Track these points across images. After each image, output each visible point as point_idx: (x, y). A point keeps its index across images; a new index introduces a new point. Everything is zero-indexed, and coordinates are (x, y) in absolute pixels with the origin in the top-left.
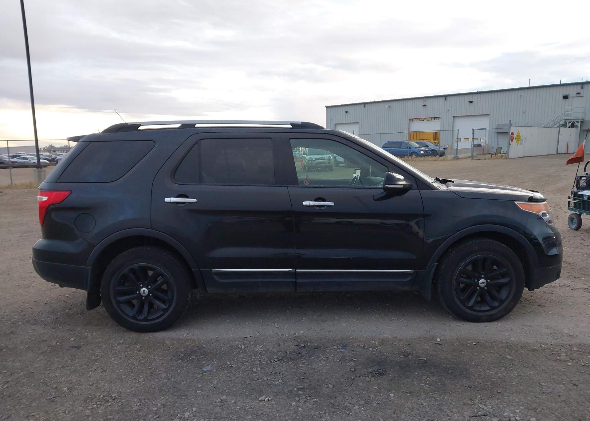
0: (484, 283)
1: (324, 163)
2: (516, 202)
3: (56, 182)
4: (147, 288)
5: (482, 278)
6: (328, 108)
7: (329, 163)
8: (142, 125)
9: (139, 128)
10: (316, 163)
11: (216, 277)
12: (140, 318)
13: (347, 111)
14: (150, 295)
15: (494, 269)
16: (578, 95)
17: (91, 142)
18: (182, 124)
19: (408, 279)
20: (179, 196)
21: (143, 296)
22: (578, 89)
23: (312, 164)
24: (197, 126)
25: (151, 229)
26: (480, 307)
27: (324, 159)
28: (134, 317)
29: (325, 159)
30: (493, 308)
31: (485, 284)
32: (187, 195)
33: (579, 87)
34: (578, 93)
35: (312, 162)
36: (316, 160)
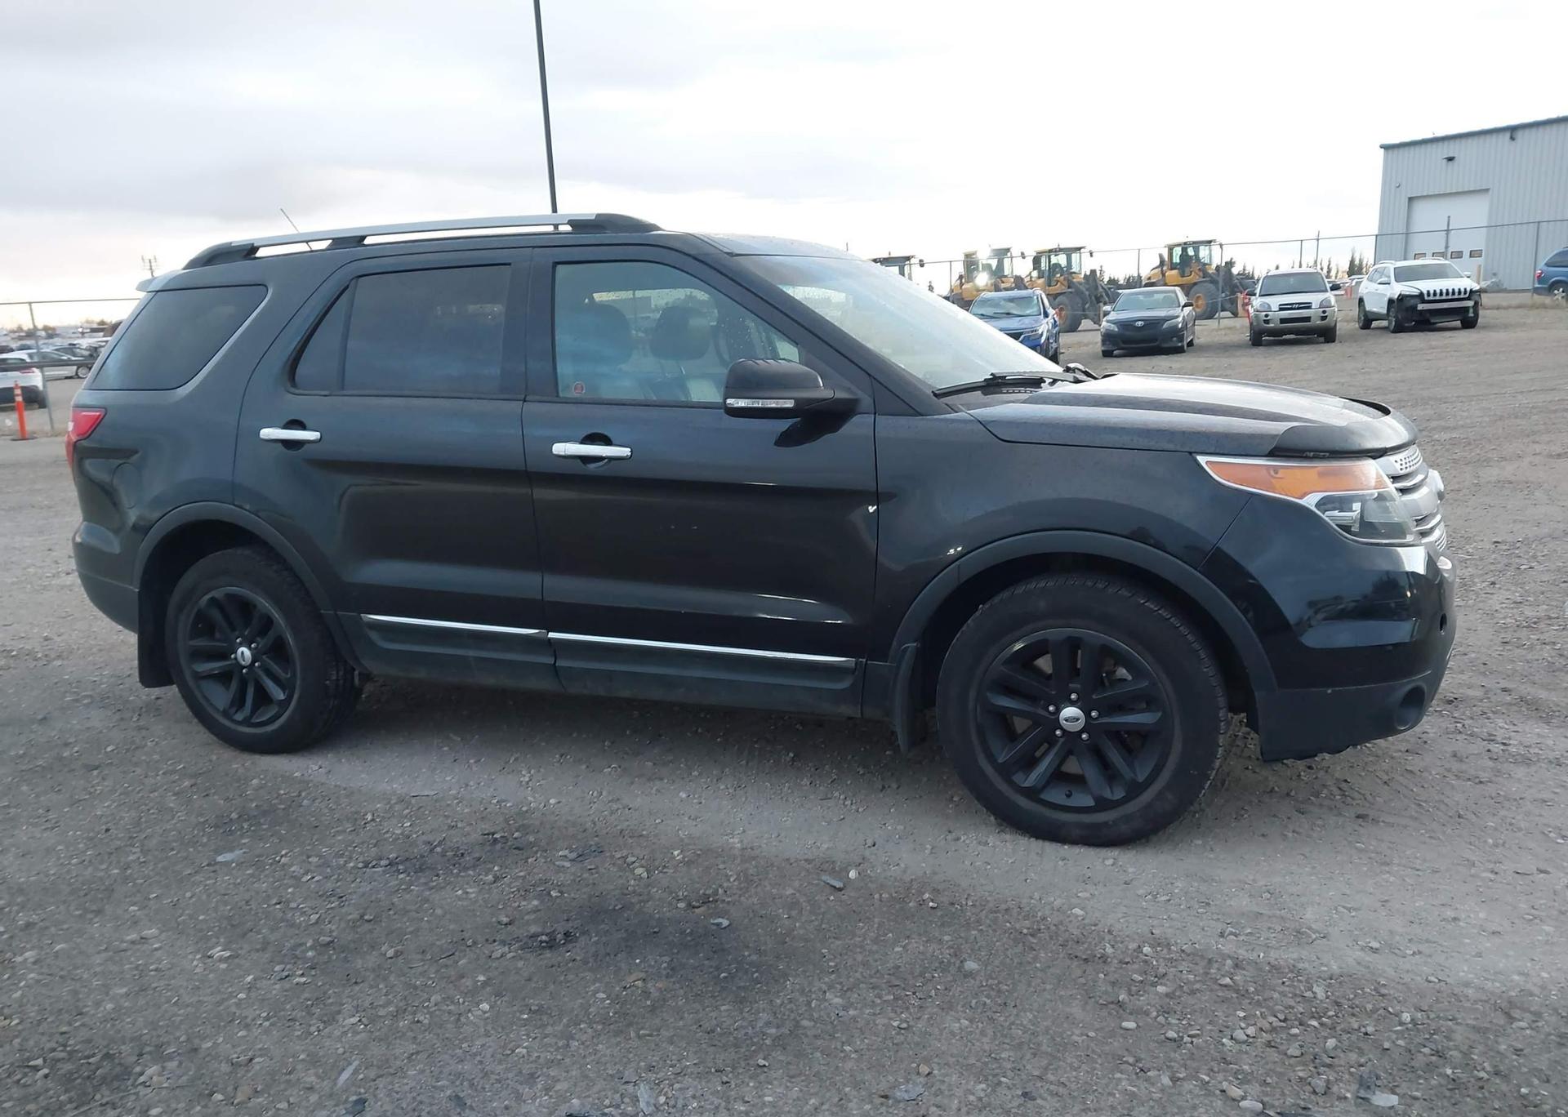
0: (1078, 719)
1: (1308, 319)
2: (1202, 460)
3: (90, 389)
4: (249, 648)
5: (1073, 703)
6: (1390, 152)
7: (1323, 318)
8: (256, 245)
10: (1283, 321)
11: (374, 636)
12: (239, 717)
13: (1451, 155)
14: (257, 664)
15: (1120, 679)
17: (158, 291)
18: (333, 239)
19: (844, 684)
21: (244, 667)
23: (1267, 322)
24: (367, 241)
25: (234, 505)
26: (1069, 796)
27: (1308, 306)
28: (227, 715)
29: (1309, 308)
30: (1102, 805)
31: (1081, 723)
32: (303, 423)
35: (1267, 316)
36: (1281, 309)
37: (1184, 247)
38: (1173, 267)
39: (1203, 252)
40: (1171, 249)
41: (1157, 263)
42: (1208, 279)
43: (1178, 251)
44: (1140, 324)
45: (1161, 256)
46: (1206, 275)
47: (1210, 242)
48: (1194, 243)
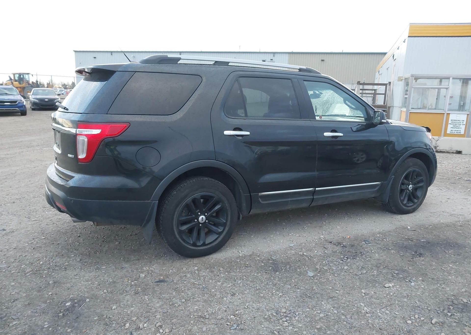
0: (411, 187)
2: (426, 133)
3: (107, 114)
4: (205, 216)
5: (411, 184)
6: (76, 53)
8: (182, 58)
9: (179, 62)
11: (260, 200)
14: (207, 221)
16: (271, 61)
17: (136, 72)
19: (376, 189)
20: (235, 129)
22: (271, 56)
24: (230, 64)
25: (216, 160)
26: (409, 204)
28: (194, 245)
30: (415, 204)
32: (241, 129)
33: (272, 55)
34: (272, 60)
37: (20, 75)
38: (16, 81)
39: (26, 77)
40: (14, 75)
41: (9, 79)
42: (30, 86)
43: (17, 76)
44: (47, 100)
45: (10, 77)
46: (29, 84)
47: (28, 74)
48: (23, 73)
